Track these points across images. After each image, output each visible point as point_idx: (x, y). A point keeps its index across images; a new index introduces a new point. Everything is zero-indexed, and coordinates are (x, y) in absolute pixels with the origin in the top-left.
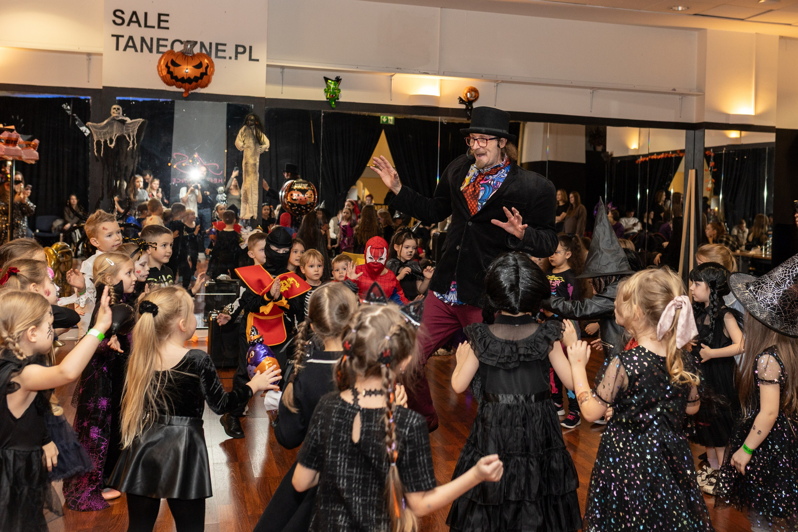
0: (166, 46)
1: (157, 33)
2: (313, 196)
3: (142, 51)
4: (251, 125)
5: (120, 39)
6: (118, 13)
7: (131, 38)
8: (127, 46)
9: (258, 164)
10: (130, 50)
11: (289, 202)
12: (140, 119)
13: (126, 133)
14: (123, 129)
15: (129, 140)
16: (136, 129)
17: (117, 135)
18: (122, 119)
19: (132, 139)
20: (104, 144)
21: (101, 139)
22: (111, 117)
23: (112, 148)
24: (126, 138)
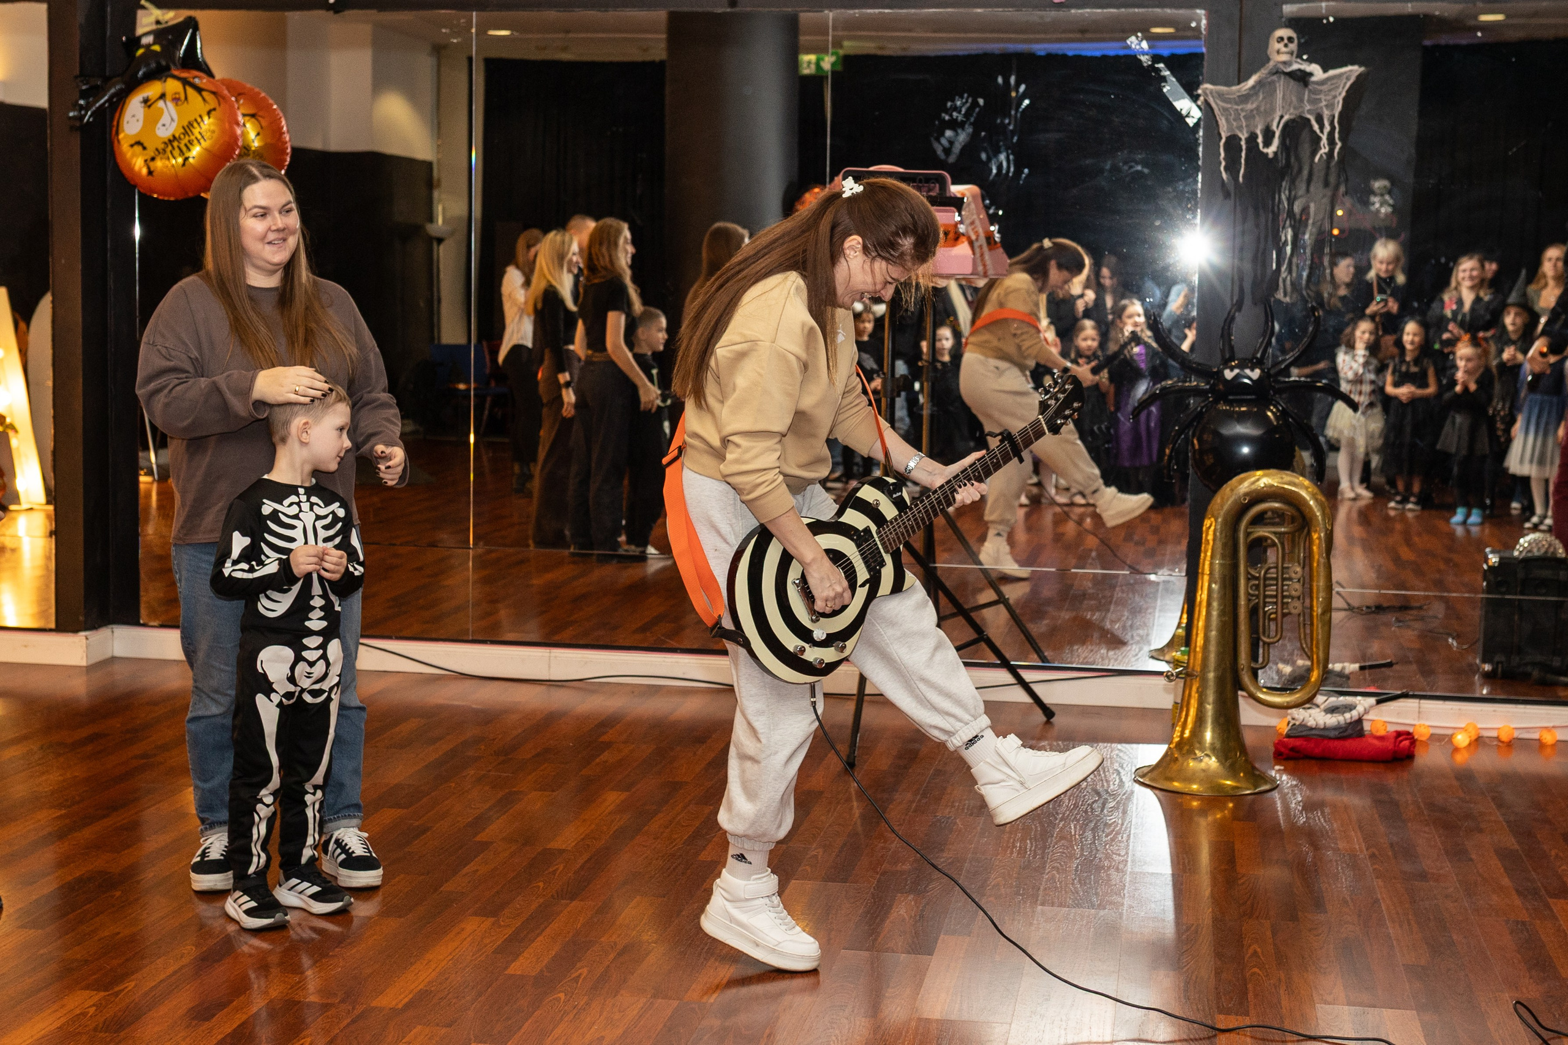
12: (1352, 64)
13: (1309, 112)
14: (1301, 100)
15: (1318, 131)
16: (1340, 99)
17: (1286, 118)
18: (1300, 70)
19: (1327, 128)
20: (1248, 149)
21: (1241, 131)
22: (1271, 64)
23: (1271, 156)
24: (1311, 126)
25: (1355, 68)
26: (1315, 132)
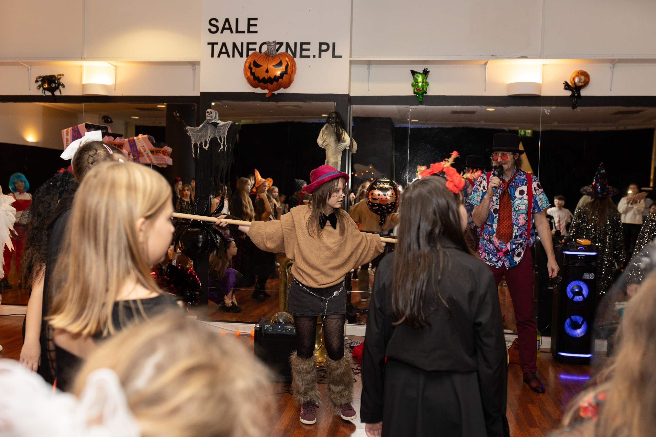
0: (255, 49)
1: (246, 38)
2: (395, 196)
3: (233, 56)
4: (333, 123)
5: (215, 46)
6: (213, 22)
7: (224, 44)
8: (221, 53)
9: (340, 163)
10: (224, 56)
11: (369, 202)
12: (230, 121)
13: (218, 135)
14: (215, 132)
15: (220, 142)
16: (226, 131)
17: (211, 137)
18: (214, 122)
19: (223, 141)
20: (200, 147)
21: (198, 142)
22: (206, 121)
23: (207, 149)
24: (218, 140)
25: (231, 122)
26: (219, 142)
